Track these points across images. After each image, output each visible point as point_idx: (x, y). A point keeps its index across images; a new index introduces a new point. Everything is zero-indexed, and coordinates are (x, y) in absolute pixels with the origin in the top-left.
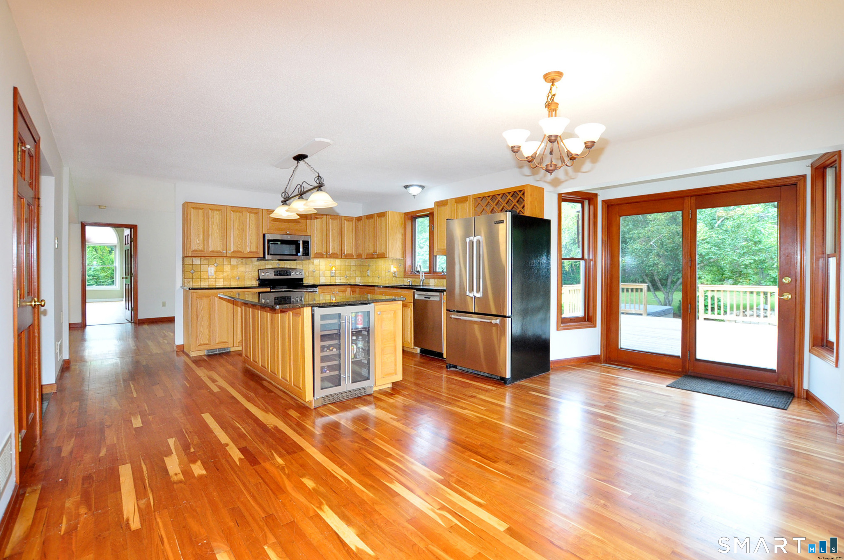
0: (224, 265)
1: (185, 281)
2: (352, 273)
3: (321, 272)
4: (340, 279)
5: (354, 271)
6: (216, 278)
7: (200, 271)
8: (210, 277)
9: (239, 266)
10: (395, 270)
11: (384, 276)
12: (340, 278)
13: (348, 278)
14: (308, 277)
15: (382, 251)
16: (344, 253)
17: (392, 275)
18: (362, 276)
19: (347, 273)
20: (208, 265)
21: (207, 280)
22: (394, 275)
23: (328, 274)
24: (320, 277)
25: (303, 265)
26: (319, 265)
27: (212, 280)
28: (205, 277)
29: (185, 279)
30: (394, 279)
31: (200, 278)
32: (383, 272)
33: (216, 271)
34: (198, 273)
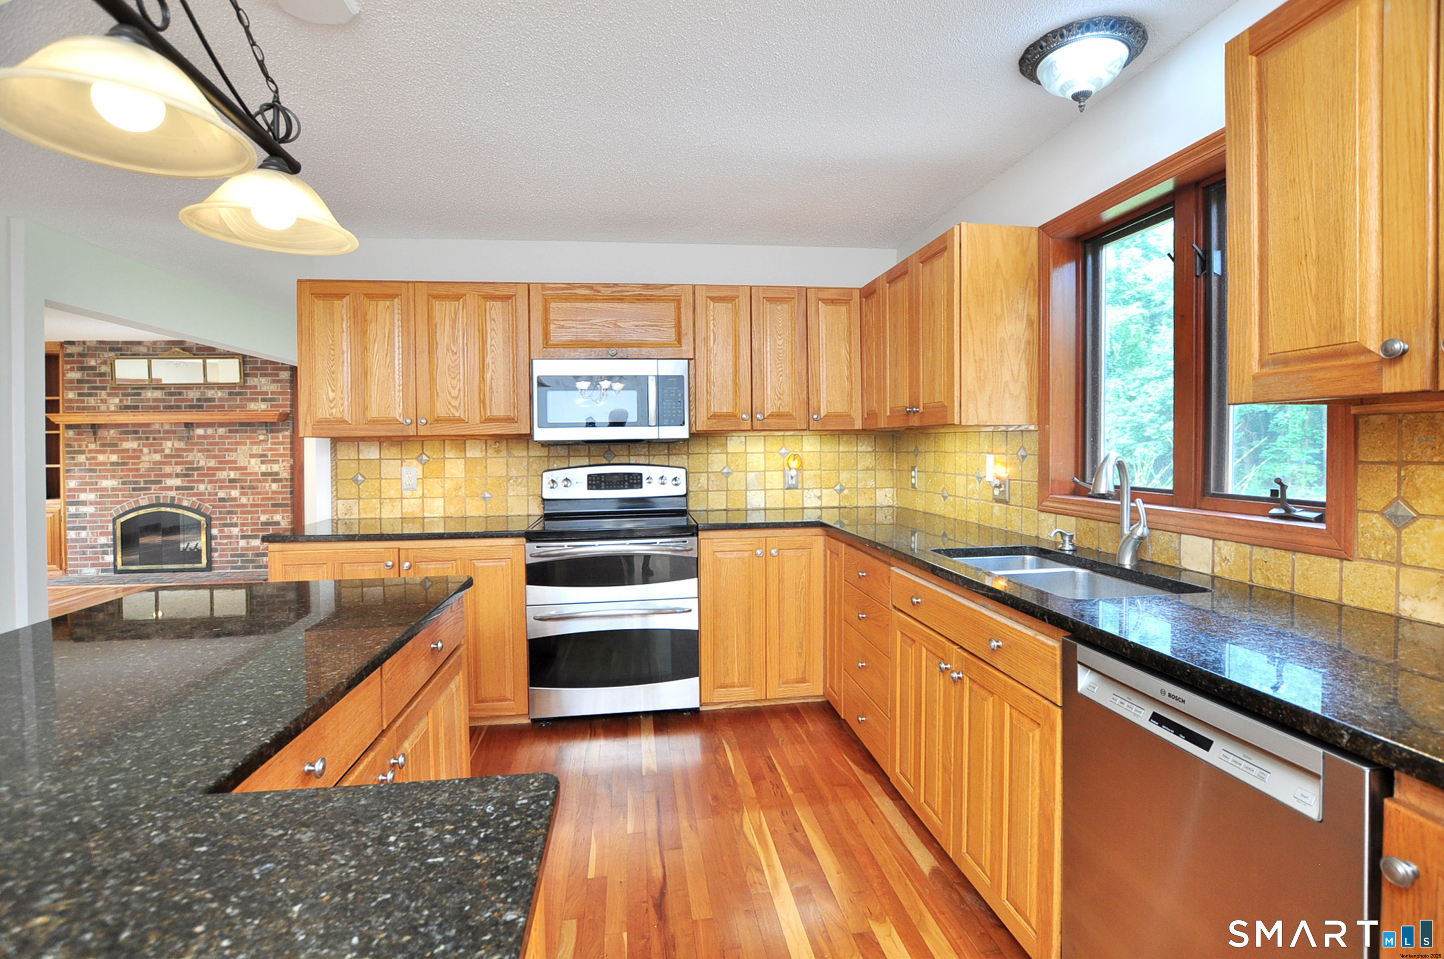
0: (445, 458)
1: (340, 506)
2: (860, 475)
3: (751, 476)
4: (820, 498)
5: (867, 469)
6: (423, 497)
7: (381, 478)
8: (407, 494)
9: (489, 461)
10: (1003, 472)
11: (961, 492)
12: (817, 492)
13: (846, 492)
14: (708, 491)
15: (939, 398)
16: (819, 413)
17: (990, 495)
18: (898, 487)
19: (844, 475)
20: (402, 459)
21: (397, 503)
22: (997, 492)
23: (775, 480)
24: (746, 490)
25: (688, 454)
26: (746, 453)
27: (413, 501)
28: (393, 493)
29: (338, 499)
30: (997, 507)
31: (380, 498)
32: (961, 480)
33: (424, 477)
34: (374, 482)
